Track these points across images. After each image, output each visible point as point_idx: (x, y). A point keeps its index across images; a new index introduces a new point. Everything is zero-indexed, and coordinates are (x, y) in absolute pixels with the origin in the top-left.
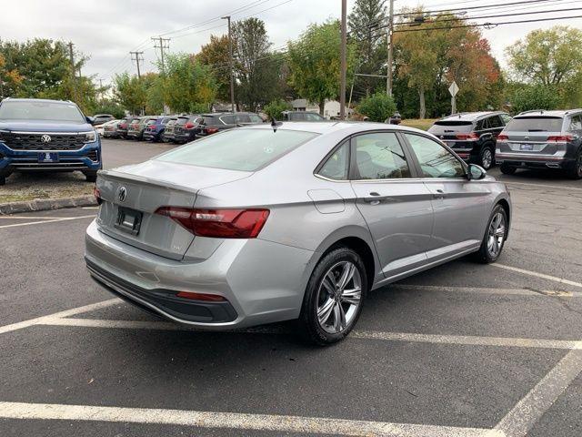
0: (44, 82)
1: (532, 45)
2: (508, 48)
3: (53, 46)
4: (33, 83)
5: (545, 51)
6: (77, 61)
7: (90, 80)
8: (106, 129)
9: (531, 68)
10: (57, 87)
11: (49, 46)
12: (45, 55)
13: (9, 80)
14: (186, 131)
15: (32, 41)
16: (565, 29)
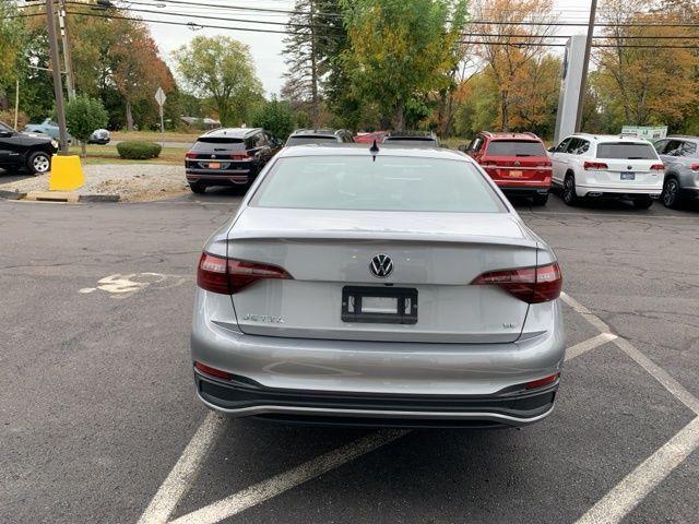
1: (198, 52)
2: (174, 52)
5: (212, 60)
9: (199, 78)
16: (227, 40)
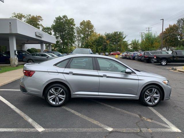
0: (115, 43)
3: (118, 33)
4: (112, 43)
6: (124, 36)
7: (127, 42)
8: (122, 56)
10: (118, 44)
11: (117, 33)
12: (116, 35)
13: (106, 43)
14: (140, 57)
15: (113, 32)
